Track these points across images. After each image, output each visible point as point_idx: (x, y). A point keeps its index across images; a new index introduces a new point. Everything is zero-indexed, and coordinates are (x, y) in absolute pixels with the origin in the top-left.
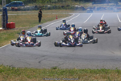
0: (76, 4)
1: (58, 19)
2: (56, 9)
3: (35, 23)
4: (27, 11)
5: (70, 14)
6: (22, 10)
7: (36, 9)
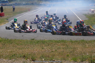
0: (41, 2)
1: (30, 11)
2: (29, 5)
3: (16, 13)
4: (10, 6)
5: (37, 8)
6: (7, 5)
7: (16, 5)
